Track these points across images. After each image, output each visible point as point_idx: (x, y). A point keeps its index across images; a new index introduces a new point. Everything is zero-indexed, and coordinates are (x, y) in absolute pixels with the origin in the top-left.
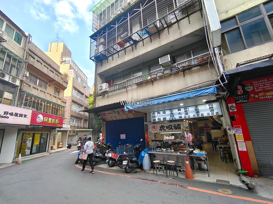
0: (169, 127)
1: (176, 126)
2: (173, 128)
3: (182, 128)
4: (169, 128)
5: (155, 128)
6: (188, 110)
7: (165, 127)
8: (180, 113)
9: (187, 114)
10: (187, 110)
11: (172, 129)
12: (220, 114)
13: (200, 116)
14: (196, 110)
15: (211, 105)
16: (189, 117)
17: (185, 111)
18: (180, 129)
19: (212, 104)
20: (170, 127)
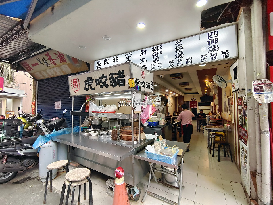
0: (101, 81)
1: (114, 76)
2: (108, 83)
3: (126, 82)
4: (101, 84)
5: (77, 85)
6: (161, 51)
7: (94, 81)
8: (144, 60)
9: (156, 60)
10: (159, 51)
11: (107, 86)
12: (232, 54)
13: (184, 63)
14: (177, 50)
15: (213, 36)
16: (161, 67)
17: (154, 55)
18: (124, 85)
19: (216, 33)
20: (103, 80)
